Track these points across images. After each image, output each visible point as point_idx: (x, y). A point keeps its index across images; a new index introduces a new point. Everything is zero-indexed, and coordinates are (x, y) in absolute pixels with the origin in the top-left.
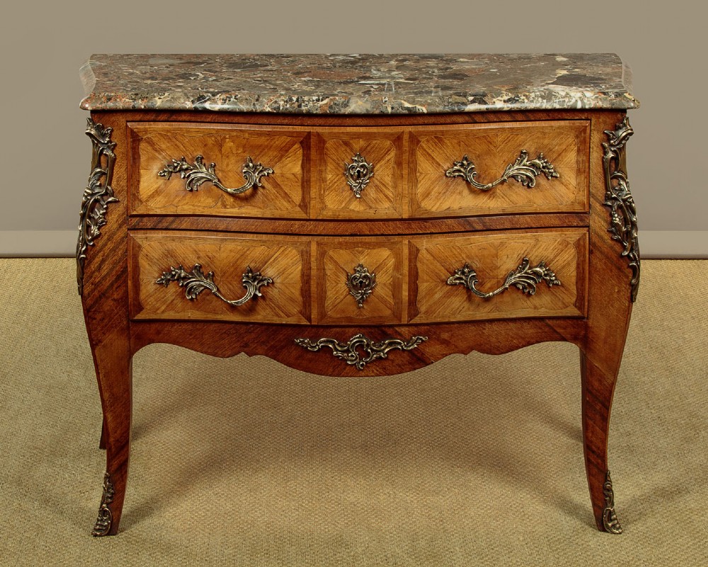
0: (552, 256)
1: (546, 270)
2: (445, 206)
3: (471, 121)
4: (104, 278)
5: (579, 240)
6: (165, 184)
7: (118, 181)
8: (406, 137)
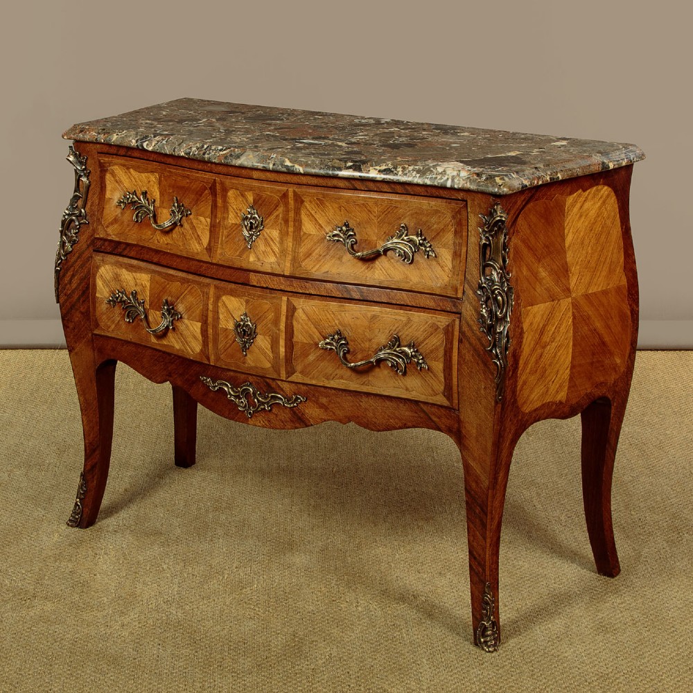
0: (421, 338)
1: (414, 351)
2: (324, 269)
3: (352, 187)
4: (73, 291)
5: (448, 326)
6: (122, 214)
7: (91, 206)
8: (291, 194)
